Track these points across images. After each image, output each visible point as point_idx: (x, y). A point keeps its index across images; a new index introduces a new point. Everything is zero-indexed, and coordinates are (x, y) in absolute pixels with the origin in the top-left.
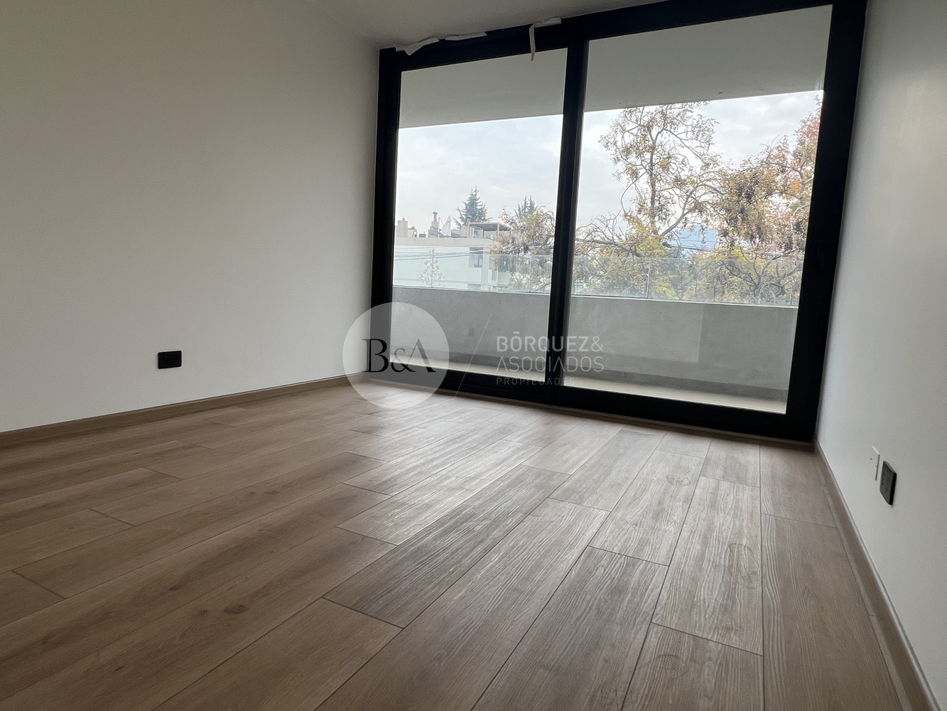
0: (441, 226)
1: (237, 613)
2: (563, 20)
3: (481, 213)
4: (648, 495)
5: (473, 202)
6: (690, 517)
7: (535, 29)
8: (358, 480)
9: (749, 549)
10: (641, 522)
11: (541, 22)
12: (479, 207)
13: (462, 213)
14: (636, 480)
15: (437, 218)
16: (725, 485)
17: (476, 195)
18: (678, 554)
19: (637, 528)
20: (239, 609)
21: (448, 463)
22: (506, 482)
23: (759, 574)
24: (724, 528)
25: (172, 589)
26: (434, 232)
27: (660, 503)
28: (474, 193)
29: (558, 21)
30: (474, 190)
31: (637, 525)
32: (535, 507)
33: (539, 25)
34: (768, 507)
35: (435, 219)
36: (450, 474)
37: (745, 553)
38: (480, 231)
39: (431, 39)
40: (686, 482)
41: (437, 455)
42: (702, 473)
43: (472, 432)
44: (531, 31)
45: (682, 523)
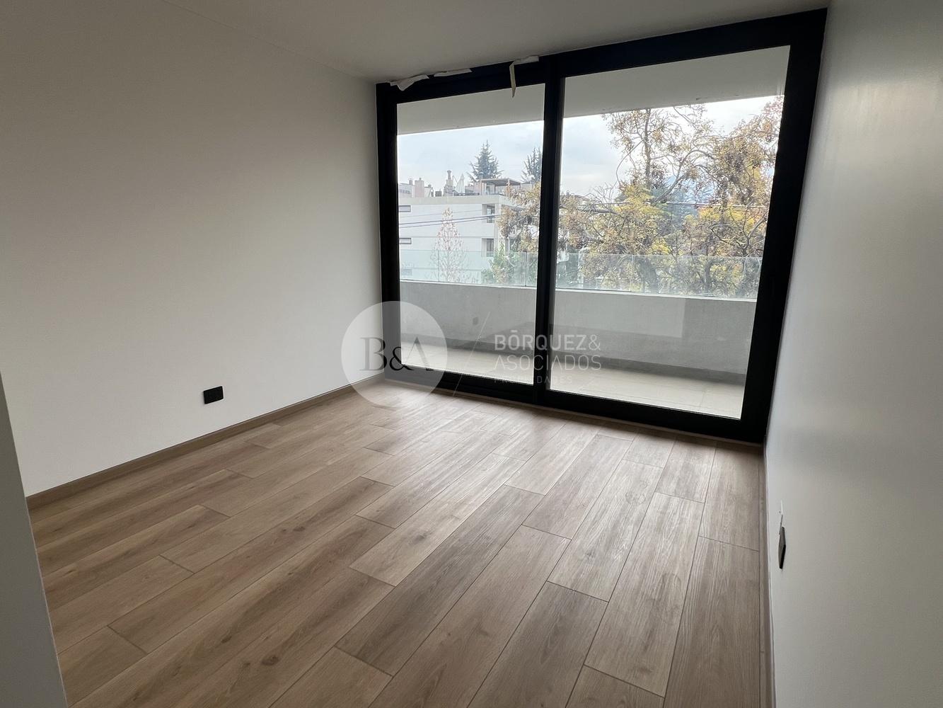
0: (455, 184)
1: (271, 664)
2: (540, 58)
3: (493, 167)
4: (606, 517)
5: (485, 157)
6: (637, 542)
7: (515, 66)
8: (368, 509)
9: (679, 580)
10: (595, 550)
11: (520, 59)
12: (490, 161)
13: (475, 167)
14: (599, 500)
15: (451, 177)
16: (675, 501)
17: (487, 149)
18: (619, 586)
19: (591, 557)
20: (272, 661)
21: (443, 486)
22: (490, 507)
23: (681, 608)
24: (663, 555)
25: (224, 641)
26: (450, 190)
27: (615, 527)
28: (486, 148)
29: (536, 59)
30: (485, 144)
31: (590, 554)
32: (510, 536)
33: (519, 63)
34: (705, 527)
35: (449, 178)
36: (444, 500)
37: (674, 583)
38: (492, 187)
39: (421, 76)
40: (642, 499)
41: (436, 476)
42: (658, 489)
43: (467, 444)
44: (512, 69)
45: (629, 550)
